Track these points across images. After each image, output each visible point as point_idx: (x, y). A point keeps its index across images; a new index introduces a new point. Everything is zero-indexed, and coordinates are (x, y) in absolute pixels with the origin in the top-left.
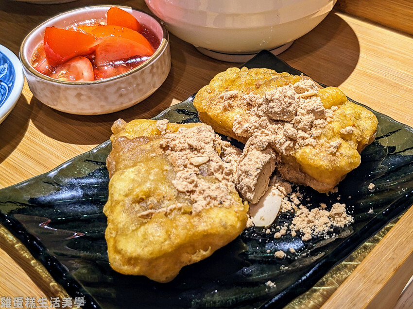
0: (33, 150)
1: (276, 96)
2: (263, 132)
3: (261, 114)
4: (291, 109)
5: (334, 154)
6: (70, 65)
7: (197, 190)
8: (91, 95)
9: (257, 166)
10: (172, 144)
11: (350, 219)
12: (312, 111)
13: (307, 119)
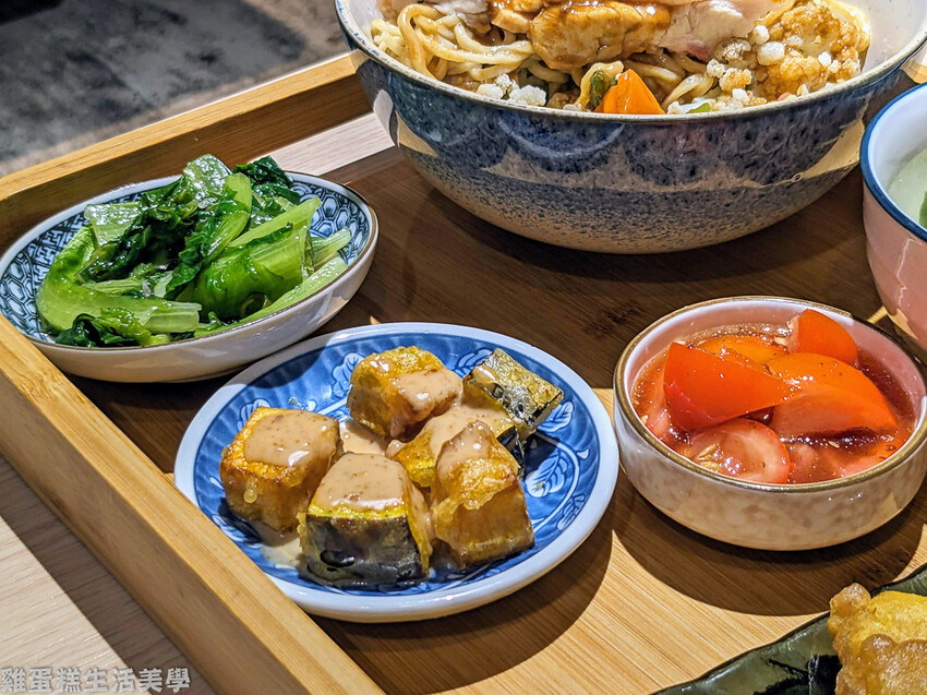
0: (630, 608)
6: (726, 435)
8: (779, 513)
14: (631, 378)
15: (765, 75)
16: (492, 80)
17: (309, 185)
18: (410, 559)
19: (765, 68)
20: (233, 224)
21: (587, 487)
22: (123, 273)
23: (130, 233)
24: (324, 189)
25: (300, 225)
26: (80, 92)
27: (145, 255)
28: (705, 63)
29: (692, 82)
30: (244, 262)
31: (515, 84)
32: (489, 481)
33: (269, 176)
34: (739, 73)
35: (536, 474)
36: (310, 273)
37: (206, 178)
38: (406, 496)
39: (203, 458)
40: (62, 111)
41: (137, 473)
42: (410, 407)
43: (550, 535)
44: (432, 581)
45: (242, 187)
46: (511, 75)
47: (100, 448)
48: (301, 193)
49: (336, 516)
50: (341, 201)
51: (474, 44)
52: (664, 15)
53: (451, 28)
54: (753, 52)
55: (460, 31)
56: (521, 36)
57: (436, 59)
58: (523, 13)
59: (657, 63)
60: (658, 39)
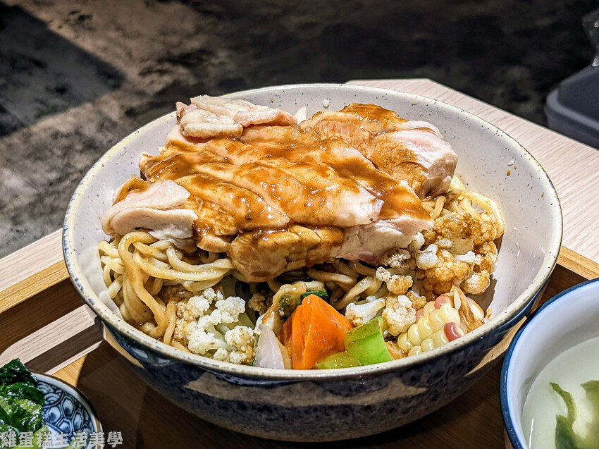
15: (423, 276)
16: (200, 293)
17: (51, 386)
19: (424, 271)
24: (63, 392)
28: (375, 268)
29: (365, 285)
31: (220, 295)
34: (401, 279)
46: (215, 288)
48: (45, 391)
50: (76, 404)
51: (184, 265)
52: (338, 236)
53: (164, 251)
54: (413, 258)
55: (171, 253)
56: (222, 255)
57: (152, 279)
58: (222, 237)
59: (335, 271)
60: (336, 253)
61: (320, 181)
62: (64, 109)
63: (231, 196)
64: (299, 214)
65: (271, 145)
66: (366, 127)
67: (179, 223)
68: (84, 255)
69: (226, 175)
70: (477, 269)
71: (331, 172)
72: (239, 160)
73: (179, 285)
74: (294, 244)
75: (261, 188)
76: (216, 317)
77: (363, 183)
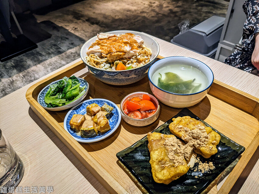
1: (195, 132)
2: (191, 142)
3: (190, 135)
4: (199, 136)
5: (211, 150)
6: (134, 113)
7: (175, 159)
9: (190, 152)
10: (167, 144)
11: (214, 167)
12: (205, 137)
13: (204, 139)
14: (122, 105)
16: (103, 63)
18: (95, 133)
19: (138, 59)
20: (69, 87)
21: (117, 120)
22: (55, 95)
23: (56, 89)
25: (78, 87)
26: (55, 50)
27: (58, 92)
28: (130, 59)
29: (129, 62)
30: (71, 93)
31: (106, 64)
32: (104, 123)
33: (74, 78)
34: (135, 60)
35: (111, 119)
36: (80, 93)
37: (66, 79)
38: (94, 125)
39: (68, 122)
40: (53, 53)
41: (58, 126)
42: (94, 112)
43: (113, 127)
44: (98, 136)
45: (70, 81)
46: (105, 63)
47: (53, 123)
49: (84, 130)
50: (84, 81)
51: (100, 59)
52: (124, 53)
53: (96, 57)
54: (136, 57)
55: (98, 57)
56: (106, 57)
57: (95, 61)
58: (106, 54)
59: (124, 60)
60: (124, 56)
61: (121, 45)
62: (73, 48)
63: (107, 47)
64: (118, 50)
65: (113, 40)
66: (129, 36)
67: (99, 52)
68: (84, 58)
69: (106, 45)
70: (147, 59)
71: (123, 43)
72: (108, 42)
73: (99, 63)
74: (117, 55)
75: (112, 46)
76: (105, 67)
77: (128, 45)
